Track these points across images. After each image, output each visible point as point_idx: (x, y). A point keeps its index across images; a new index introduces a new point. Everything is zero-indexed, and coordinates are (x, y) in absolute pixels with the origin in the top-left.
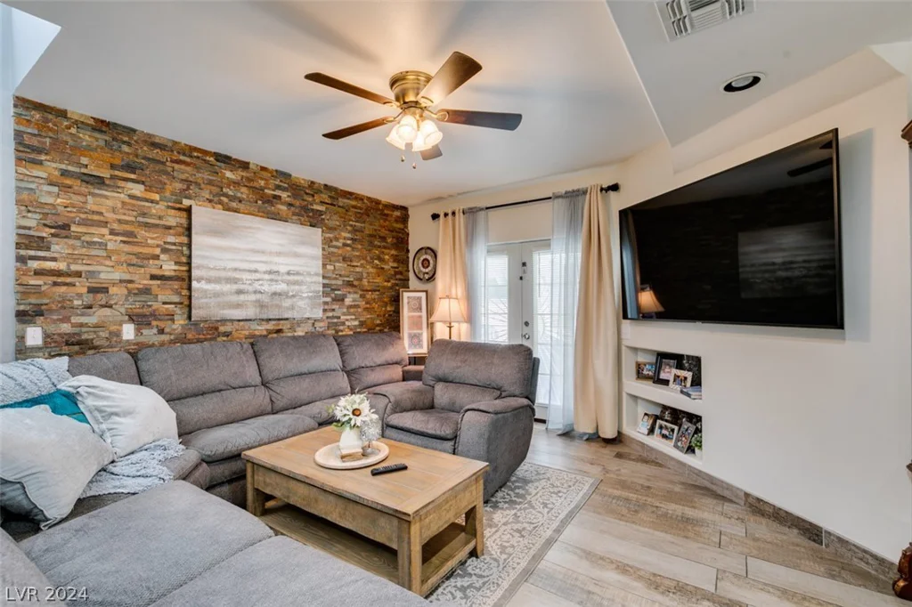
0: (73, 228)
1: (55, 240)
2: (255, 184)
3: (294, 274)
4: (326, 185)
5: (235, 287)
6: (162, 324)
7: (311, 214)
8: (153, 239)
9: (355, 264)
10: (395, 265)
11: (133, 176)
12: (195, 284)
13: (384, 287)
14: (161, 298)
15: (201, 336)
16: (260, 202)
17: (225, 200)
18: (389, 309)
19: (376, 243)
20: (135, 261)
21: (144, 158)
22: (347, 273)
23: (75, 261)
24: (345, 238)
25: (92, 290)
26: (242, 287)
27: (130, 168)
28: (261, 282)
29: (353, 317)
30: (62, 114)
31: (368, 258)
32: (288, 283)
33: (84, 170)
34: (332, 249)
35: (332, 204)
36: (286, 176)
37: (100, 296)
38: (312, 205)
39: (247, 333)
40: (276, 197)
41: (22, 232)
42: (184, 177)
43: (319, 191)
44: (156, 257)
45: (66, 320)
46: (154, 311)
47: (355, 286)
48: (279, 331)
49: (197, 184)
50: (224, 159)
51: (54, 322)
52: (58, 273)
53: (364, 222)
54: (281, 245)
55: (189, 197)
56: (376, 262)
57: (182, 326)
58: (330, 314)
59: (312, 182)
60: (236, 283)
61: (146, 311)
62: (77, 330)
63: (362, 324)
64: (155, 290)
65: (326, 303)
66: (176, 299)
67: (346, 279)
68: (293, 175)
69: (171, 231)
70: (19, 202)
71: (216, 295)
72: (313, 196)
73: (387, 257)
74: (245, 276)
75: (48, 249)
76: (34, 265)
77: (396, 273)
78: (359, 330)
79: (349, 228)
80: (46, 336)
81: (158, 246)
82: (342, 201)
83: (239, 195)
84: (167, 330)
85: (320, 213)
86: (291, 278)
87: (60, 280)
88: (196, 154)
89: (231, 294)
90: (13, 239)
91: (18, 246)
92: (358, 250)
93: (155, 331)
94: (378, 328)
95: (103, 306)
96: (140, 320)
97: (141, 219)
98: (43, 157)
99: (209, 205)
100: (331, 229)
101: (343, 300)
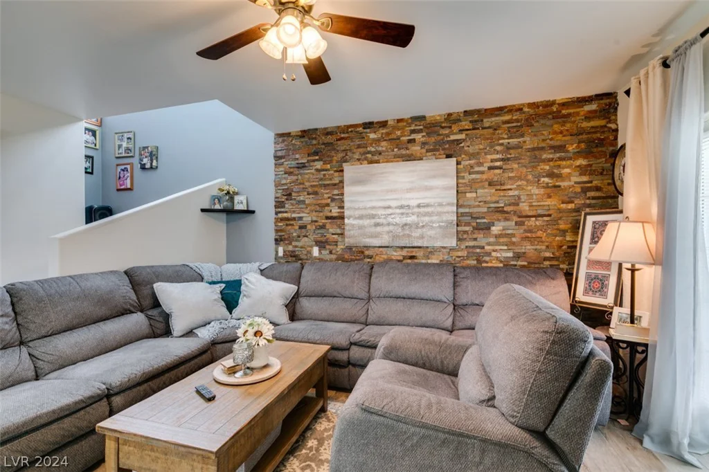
0: (293, 194)
1: (287, 202)
2: (393, 136)
3: (424, 206)
4: (465, 112)
5: (373, 221)
6: (331, 247)
7: (447, 146)
8: (326, 194)
9: (509, 187)
10: (585, 179)
11: (317, 157)
12: (346, 221)
13: (560, 211)
14: (331, 230)
15: (353, 257)
16: (396, 150)
17: (369, 156)
18: (568, 238)
19: (544, 156)
20: (318, 208)
21: (324, 144)
22: (494, 199)
23: (294, 212)
24: (492, 161)
25: (301, 227)
26: (378, 221)
27: (316, 153)
28: (393, 216)
29: (506, 248)
30: (288, 135)
31: (530, 177)
32: (419, 215)
33: (297, 162)
34: (474, 176)
35: (474, 129)
36: (423, 118)
37: (303, 230)
38: (448, 136)
39: (385, 257)
40: (410, 141)
41: (276, 200)
42: (343, 148)
43: (458, 120)
44: (328, 205)
45: (290, 244)
46: (327, 239)
47: (507, 213)
48: (412, 257)
49: (350, 150)
50: (368, 125)
51: (286, 244)
52: (288, 219)
53: (522, 136)
54: (412, 182)
55: (345, 161)
56: (546, 180)
57: (342, 249)
58: (472, 243)
59: (450, 115)
60: (374, 218)
61: (323, 239)
62: (294, 249)
63: (518, 256)
64: (328, 226)
65: (465, 232)
66: (339, 231)
67: (492, 205)
68: (427, 115)
69: (336, 187)
70: (276, 186)
71: (361, 227)
72: (450, 127)
73: (567, 170)
74: (381, 212)
75: (284, 207)
76: (280, 215)
77: (585, 190)
78: (512, 263)
79: (498, 148)
80: (284, 252)
81: (329, 198)
82: (487, 122)
83: (380, 149)
84: (333, 252)
85: (458, 142)
86: (422, 210)
87: (288, 223)
88: (350, 130)
89: (371, 226)
90: (274, 203)
91: (276, 207)
92: (512, 170)
93: (328, 252)
94: (547, 263)
95: (304, 236)
96: (321, 244)
97: (320, 182)
98: (283, 160)
99: (358, 163)
100: (472, 156)
101: (490, 228)
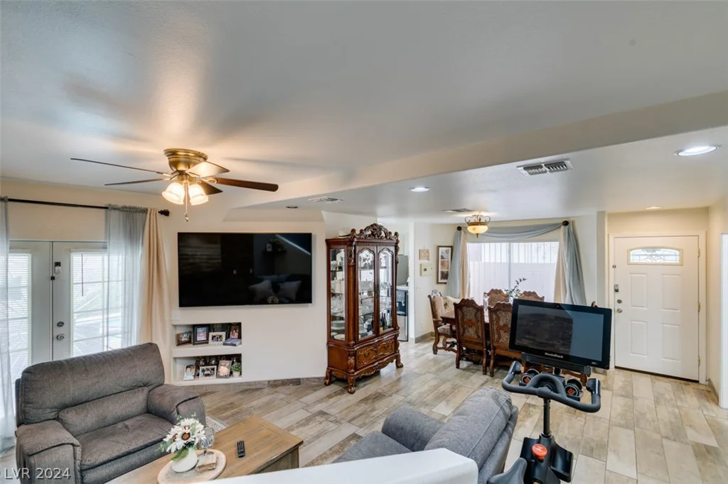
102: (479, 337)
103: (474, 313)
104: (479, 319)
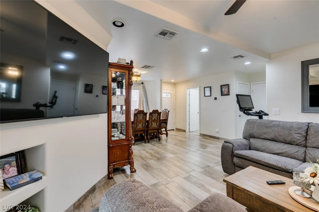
102: (143, 127)
103: (142, 116)
104: (144, 119)
